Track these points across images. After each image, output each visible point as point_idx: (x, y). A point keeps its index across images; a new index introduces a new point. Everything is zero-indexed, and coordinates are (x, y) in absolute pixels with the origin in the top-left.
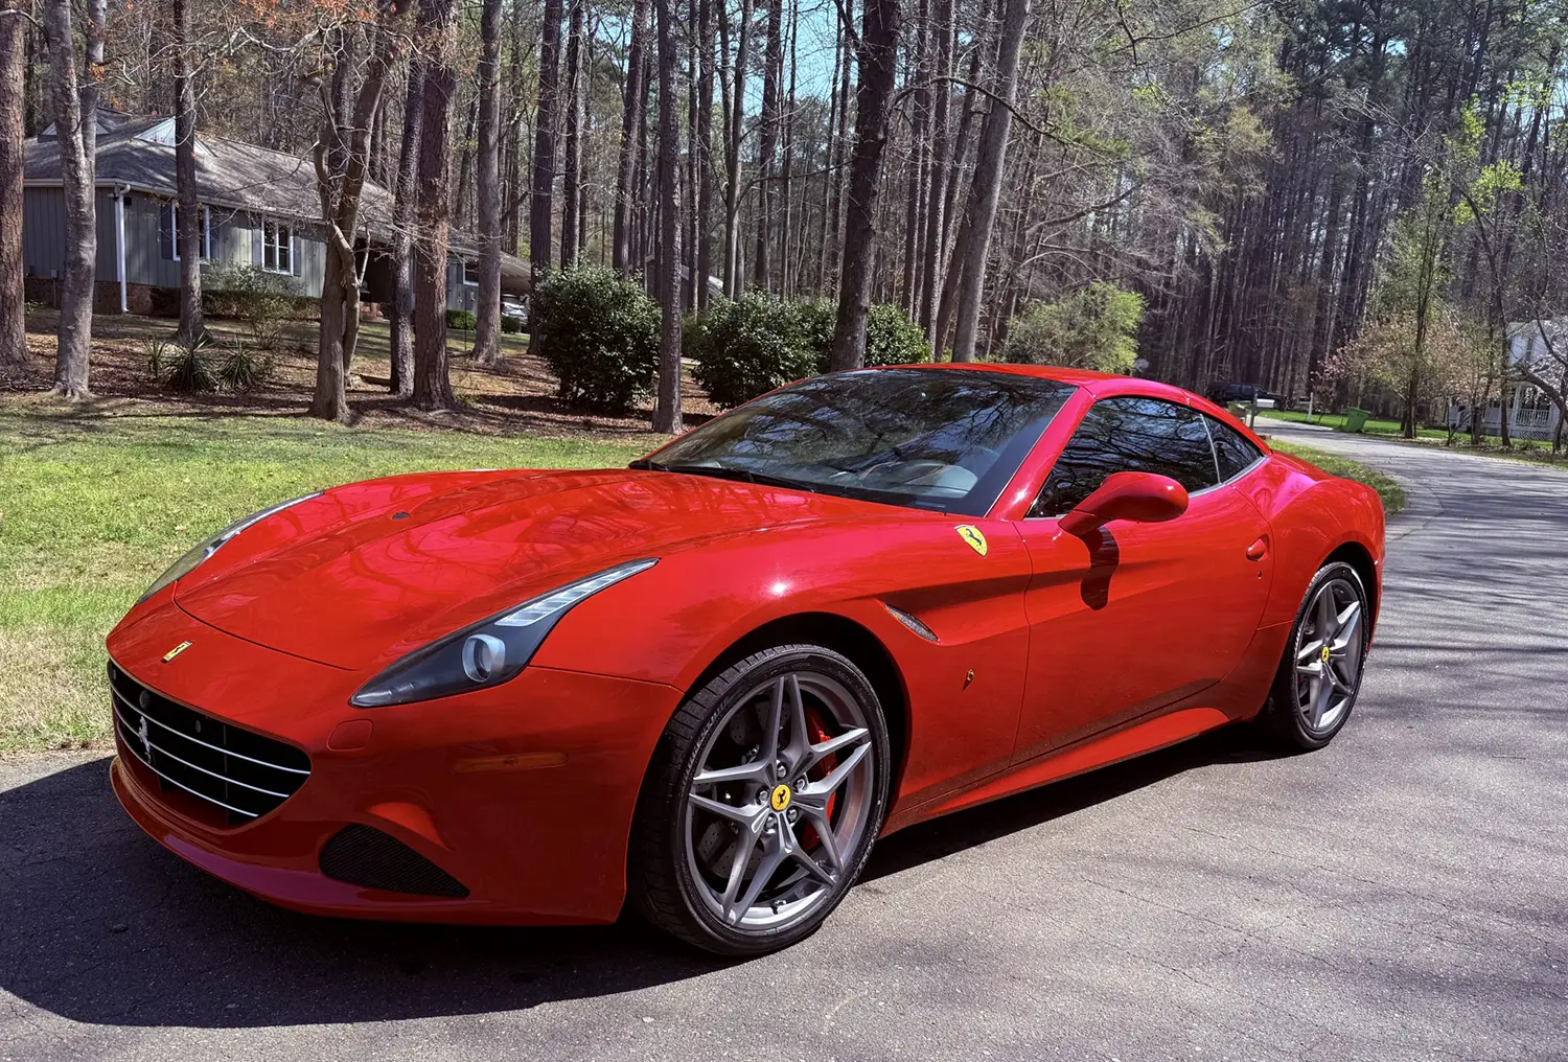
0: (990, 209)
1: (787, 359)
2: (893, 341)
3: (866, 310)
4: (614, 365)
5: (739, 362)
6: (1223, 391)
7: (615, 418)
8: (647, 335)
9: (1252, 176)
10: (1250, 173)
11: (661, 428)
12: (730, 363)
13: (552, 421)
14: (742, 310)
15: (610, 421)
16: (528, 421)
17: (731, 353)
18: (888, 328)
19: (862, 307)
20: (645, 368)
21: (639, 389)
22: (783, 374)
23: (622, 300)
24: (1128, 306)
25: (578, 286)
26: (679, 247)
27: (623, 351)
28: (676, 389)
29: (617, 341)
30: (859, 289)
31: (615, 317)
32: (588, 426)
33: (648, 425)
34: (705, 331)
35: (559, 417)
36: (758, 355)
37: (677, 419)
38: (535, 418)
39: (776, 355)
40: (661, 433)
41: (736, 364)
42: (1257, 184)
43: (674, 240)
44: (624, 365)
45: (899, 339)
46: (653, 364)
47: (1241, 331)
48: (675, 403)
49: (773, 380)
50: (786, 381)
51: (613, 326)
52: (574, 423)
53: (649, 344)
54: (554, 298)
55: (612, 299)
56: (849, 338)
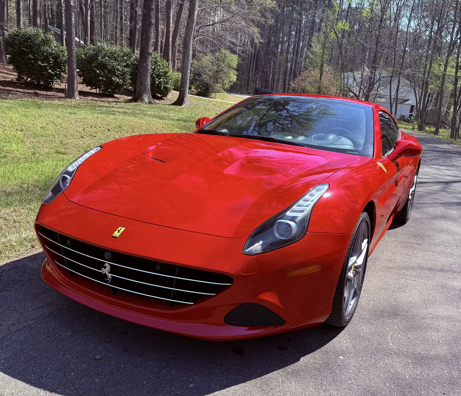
0: (194, 20)
1: (119, 71)
2: (157, 66)
3: (151, 54)
4: (45, 69)
5: (99, 71)
6: (259, 91)
7: (46, 91)
8: (59, 57)
9: (270, 17)
10: (269, 15)
11: (70, 97)
12: (95, 71)
13: (19, 92)
14: (99, 50)
15: (45, 93)
16: (9, 92)
17: (95, 67)
18: (154, 61)
19: (149, 53)
20: (59, 71)
21: (56, 80)
22: (117, 76)
23: (46, 42)
24: (234, 60)
25: (26, 35)
26: (74, 22)
27: (49, 64)
28: (75, 81)
29: (46, 59)
30: (147, 45)
31: (44, 49)
32: (37, 95)
33: (63, 95)
34: (83, 57)
35: (21, 90)
36: (106, 68)
37: (77, 93)
38: (12, 91)
39: (114, 69)
40: (70, 98)
41: (98, 71)
42: (271, 19)
43: (71, 20)
44: (49, 69)
45: (159, 65)
46: (62, 70)
47: (264, 70)
48: (75, 86)
49: (113, 79)
50: (119, 79)
51: (43, 53)
52: (29, 93)
53: (60, 61)
54: (15, 39)
55: (42, 42)
56: (145, 64)
